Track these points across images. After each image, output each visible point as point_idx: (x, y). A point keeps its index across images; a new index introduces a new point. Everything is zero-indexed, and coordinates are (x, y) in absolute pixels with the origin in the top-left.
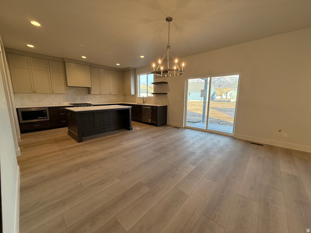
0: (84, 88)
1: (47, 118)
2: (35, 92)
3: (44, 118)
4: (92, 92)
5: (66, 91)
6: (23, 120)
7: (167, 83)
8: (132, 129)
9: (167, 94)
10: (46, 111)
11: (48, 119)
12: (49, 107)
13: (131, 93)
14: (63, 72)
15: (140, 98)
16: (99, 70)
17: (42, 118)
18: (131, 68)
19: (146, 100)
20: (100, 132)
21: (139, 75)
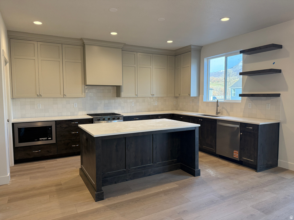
0: (110, 88)
1: (52, 139)
2: (39, 96)
3: (48, 140)
4: (123, 94)
5: (84, 94)
6: (20, 141)
7: (280, 71)
8: (199, 175)
9: (278, 95)
10: (51, 127)
11: (54, 141)
12: (56, 121)
13: (190, 95)
14: (80, 61)
15: (208, 103)
16: (136, 55)
17: (45, 140)
18: (192, 47)
19: (223, 108)
20: (135, 176)
21: (208, 59)
